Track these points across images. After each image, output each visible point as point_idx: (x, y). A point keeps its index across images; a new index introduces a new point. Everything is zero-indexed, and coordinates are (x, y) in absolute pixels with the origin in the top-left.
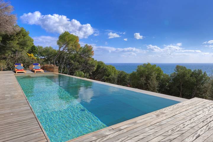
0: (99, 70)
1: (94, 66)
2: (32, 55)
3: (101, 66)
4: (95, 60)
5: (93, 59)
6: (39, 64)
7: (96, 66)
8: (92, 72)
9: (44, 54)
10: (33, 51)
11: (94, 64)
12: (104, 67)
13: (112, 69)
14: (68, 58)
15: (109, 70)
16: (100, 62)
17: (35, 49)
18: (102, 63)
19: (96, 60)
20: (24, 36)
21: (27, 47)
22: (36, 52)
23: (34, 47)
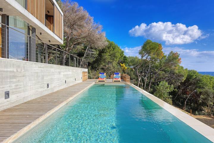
0: (190, 80)
1: (183, 76)
2: (124, 65)
3: (193, 76)
4: (184, 68)
5: (182, 67)
6: (120, 74)
7: (186, 76)
8: (180, 83)
9: (130, 64)
10: (124, 61)
11: (182, 73)
12: (197, 77)
13: (209, 80)
14: (153, 67)
15: (205, 81)
16: (191, 71)
17: (126, 60)
18: (194, 72)
19: (186, 69)
20: (114, 49)
21: (116, 58)
22: (127, 62)
23: (125, 57)
